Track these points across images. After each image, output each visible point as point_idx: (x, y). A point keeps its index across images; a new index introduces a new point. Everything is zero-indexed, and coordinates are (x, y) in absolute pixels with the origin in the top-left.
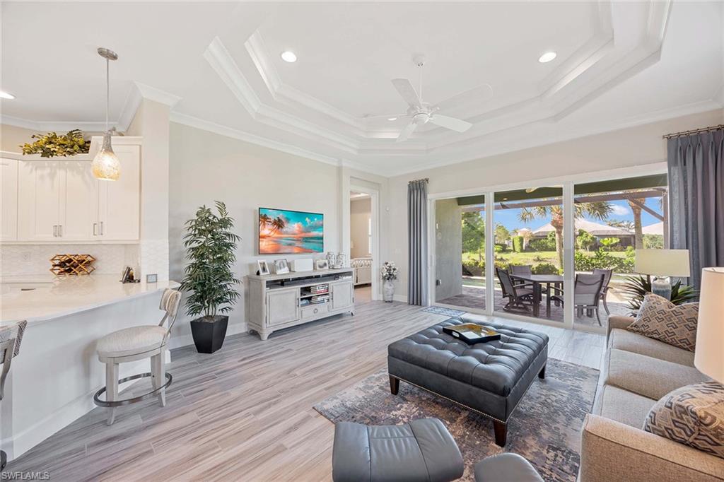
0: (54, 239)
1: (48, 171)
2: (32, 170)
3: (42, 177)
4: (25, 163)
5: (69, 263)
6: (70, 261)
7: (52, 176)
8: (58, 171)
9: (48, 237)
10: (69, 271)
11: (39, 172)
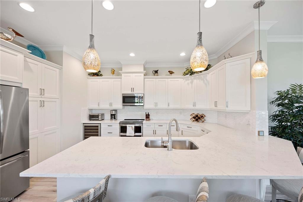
0: (193, 107)
1: (190, 81)
2: (185, 81)
3: (188, 84)
4: (183, 79)
5: (197, 117)
6: (197, 116)
7: (192, 83)
8: (194, 80)
9: (191, 107)
10: (197, 120)
11: (187, 82)
